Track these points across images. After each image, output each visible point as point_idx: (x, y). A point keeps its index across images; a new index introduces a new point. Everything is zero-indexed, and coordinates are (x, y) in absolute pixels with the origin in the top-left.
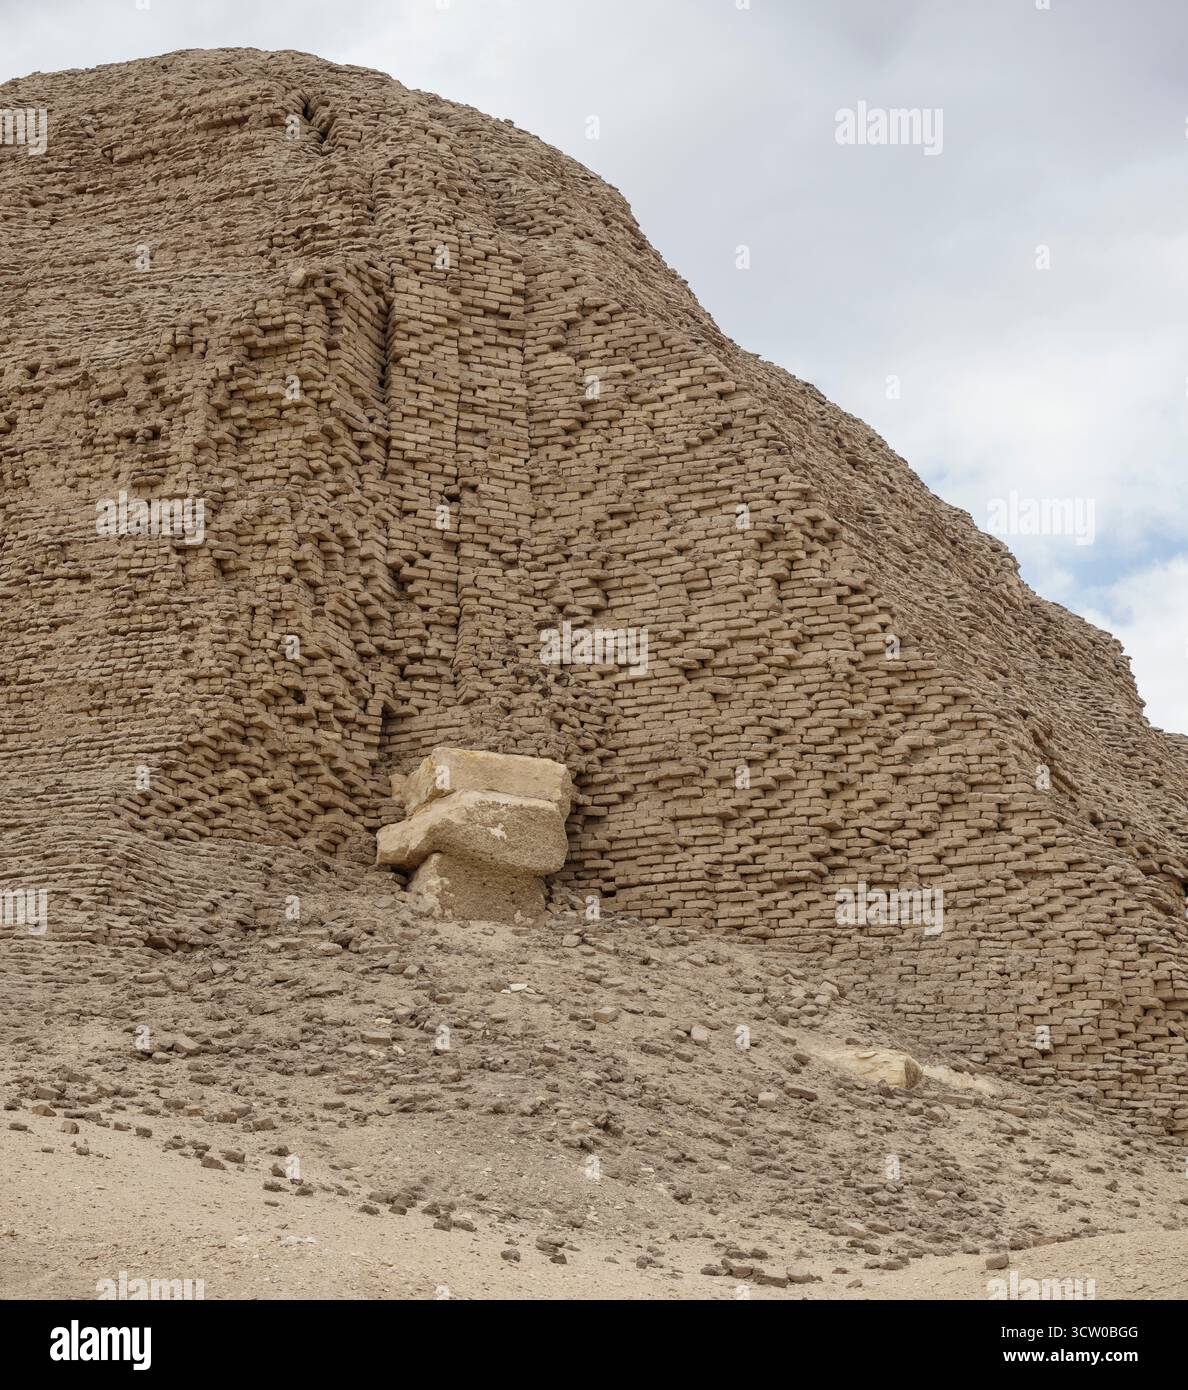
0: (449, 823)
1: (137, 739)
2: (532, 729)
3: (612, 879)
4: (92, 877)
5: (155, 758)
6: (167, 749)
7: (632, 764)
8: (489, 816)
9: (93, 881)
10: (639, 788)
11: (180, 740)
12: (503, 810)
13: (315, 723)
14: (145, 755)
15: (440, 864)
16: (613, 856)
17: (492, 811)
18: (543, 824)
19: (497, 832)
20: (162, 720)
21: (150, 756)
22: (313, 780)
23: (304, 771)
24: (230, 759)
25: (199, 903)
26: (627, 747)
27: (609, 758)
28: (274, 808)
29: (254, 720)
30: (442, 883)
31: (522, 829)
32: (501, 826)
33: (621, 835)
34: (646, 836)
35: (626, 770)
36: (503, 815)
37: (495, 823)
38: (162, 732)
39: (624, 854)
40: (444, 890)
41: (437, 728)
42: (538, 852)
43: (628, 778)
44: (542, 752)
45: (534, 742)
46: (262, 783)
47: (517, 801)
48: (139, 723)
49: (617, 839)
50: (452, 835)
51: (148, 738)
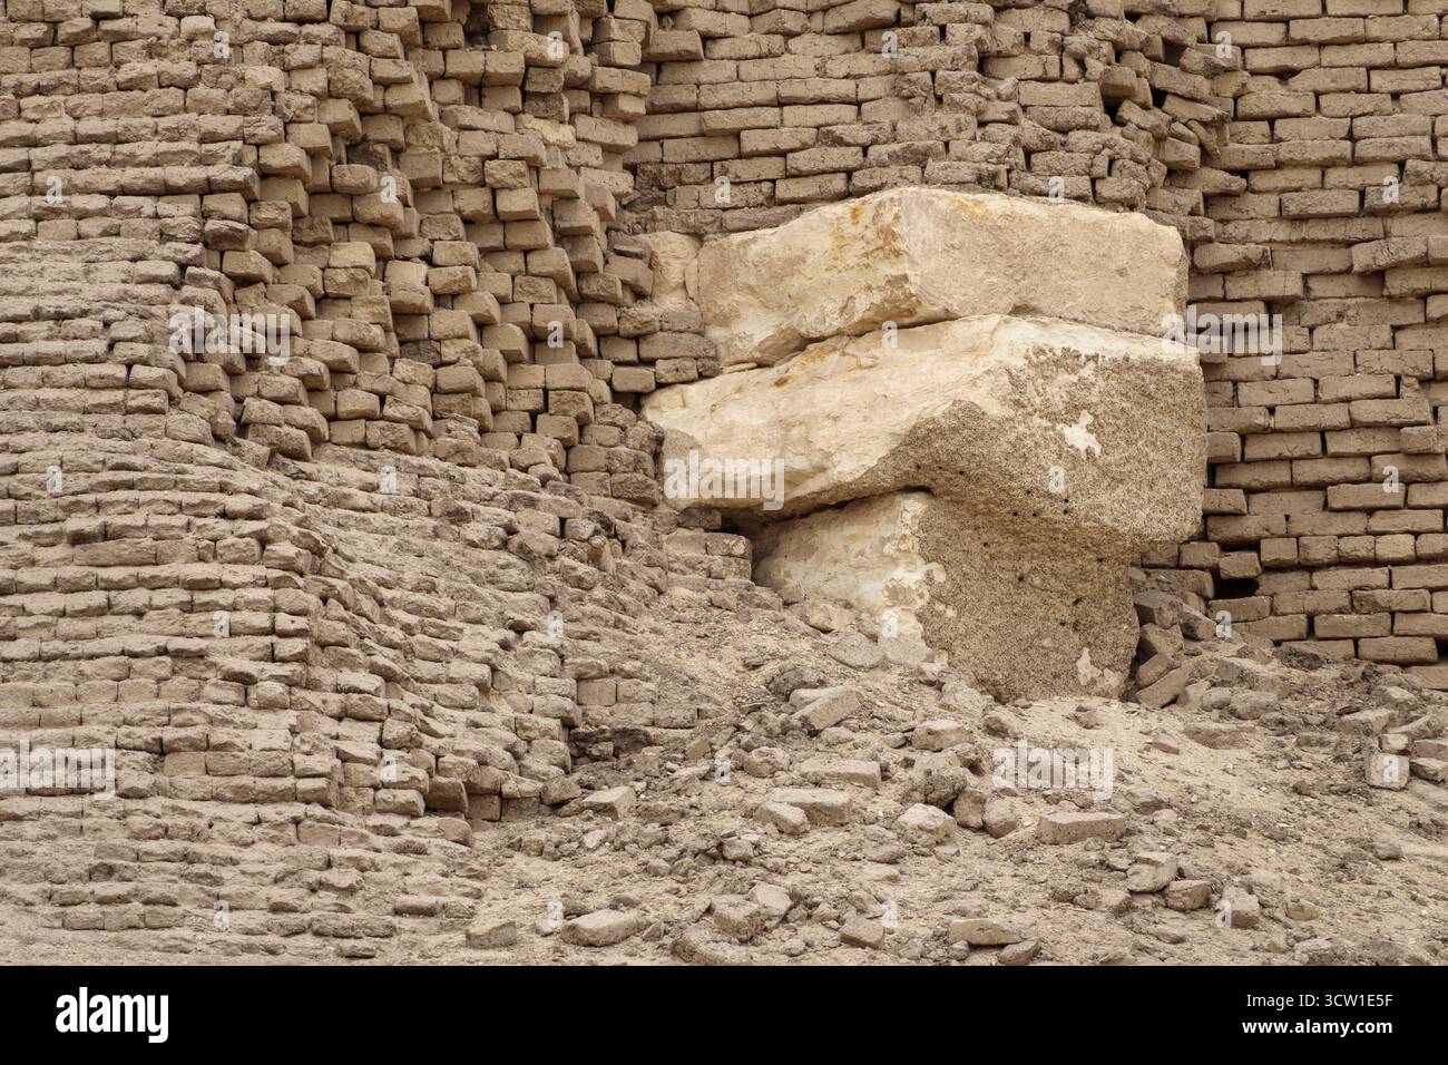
0: (972, 413)
1: (105, 151)
2: (1062, 117)
3: (1253, 545)
4: (254, 606)
5: (181, 212)
6: (209, 188)
7: (1301, 219)
8: (1058, 389)
9: (262, 620)
10: (1318, 286)
11: (238, 161)
12: (1087, 371)
13: (515, 100)
14: (147, 205)
15: (926, 525)
16: (1246, 476)
17: (1064, 378)
18: (1169, 410)
19: (1079, 436)
20: (172, 97)
21: (164, 206)
22: (514, 262)
23: (494, 238)
24: (339, 209)
25: (456, 668)
26: (1279, 166)
27: (1227, 195)
28: (449, 352)
29: (396, 98)
30: (929, 577)
31: (1130, 425)
32: (1086, 418)
33: (1279, 421)
34: (1353, 425)
35: (1282, 232)
36: (1088, 387)
37: (1074, 409)
38: (175, 134)
39: (1280, 474)
40: (936, 598)
41: (780, 103)
42: (1163, 491)
43: (1282, 256)
44: (1107, 189)
45: (1081, 159)
46: (411, 278)
47: (1116, 346)
48: (94, 101)
49: (1266, 431)
50: (979, 448)
51: (145, 149)
